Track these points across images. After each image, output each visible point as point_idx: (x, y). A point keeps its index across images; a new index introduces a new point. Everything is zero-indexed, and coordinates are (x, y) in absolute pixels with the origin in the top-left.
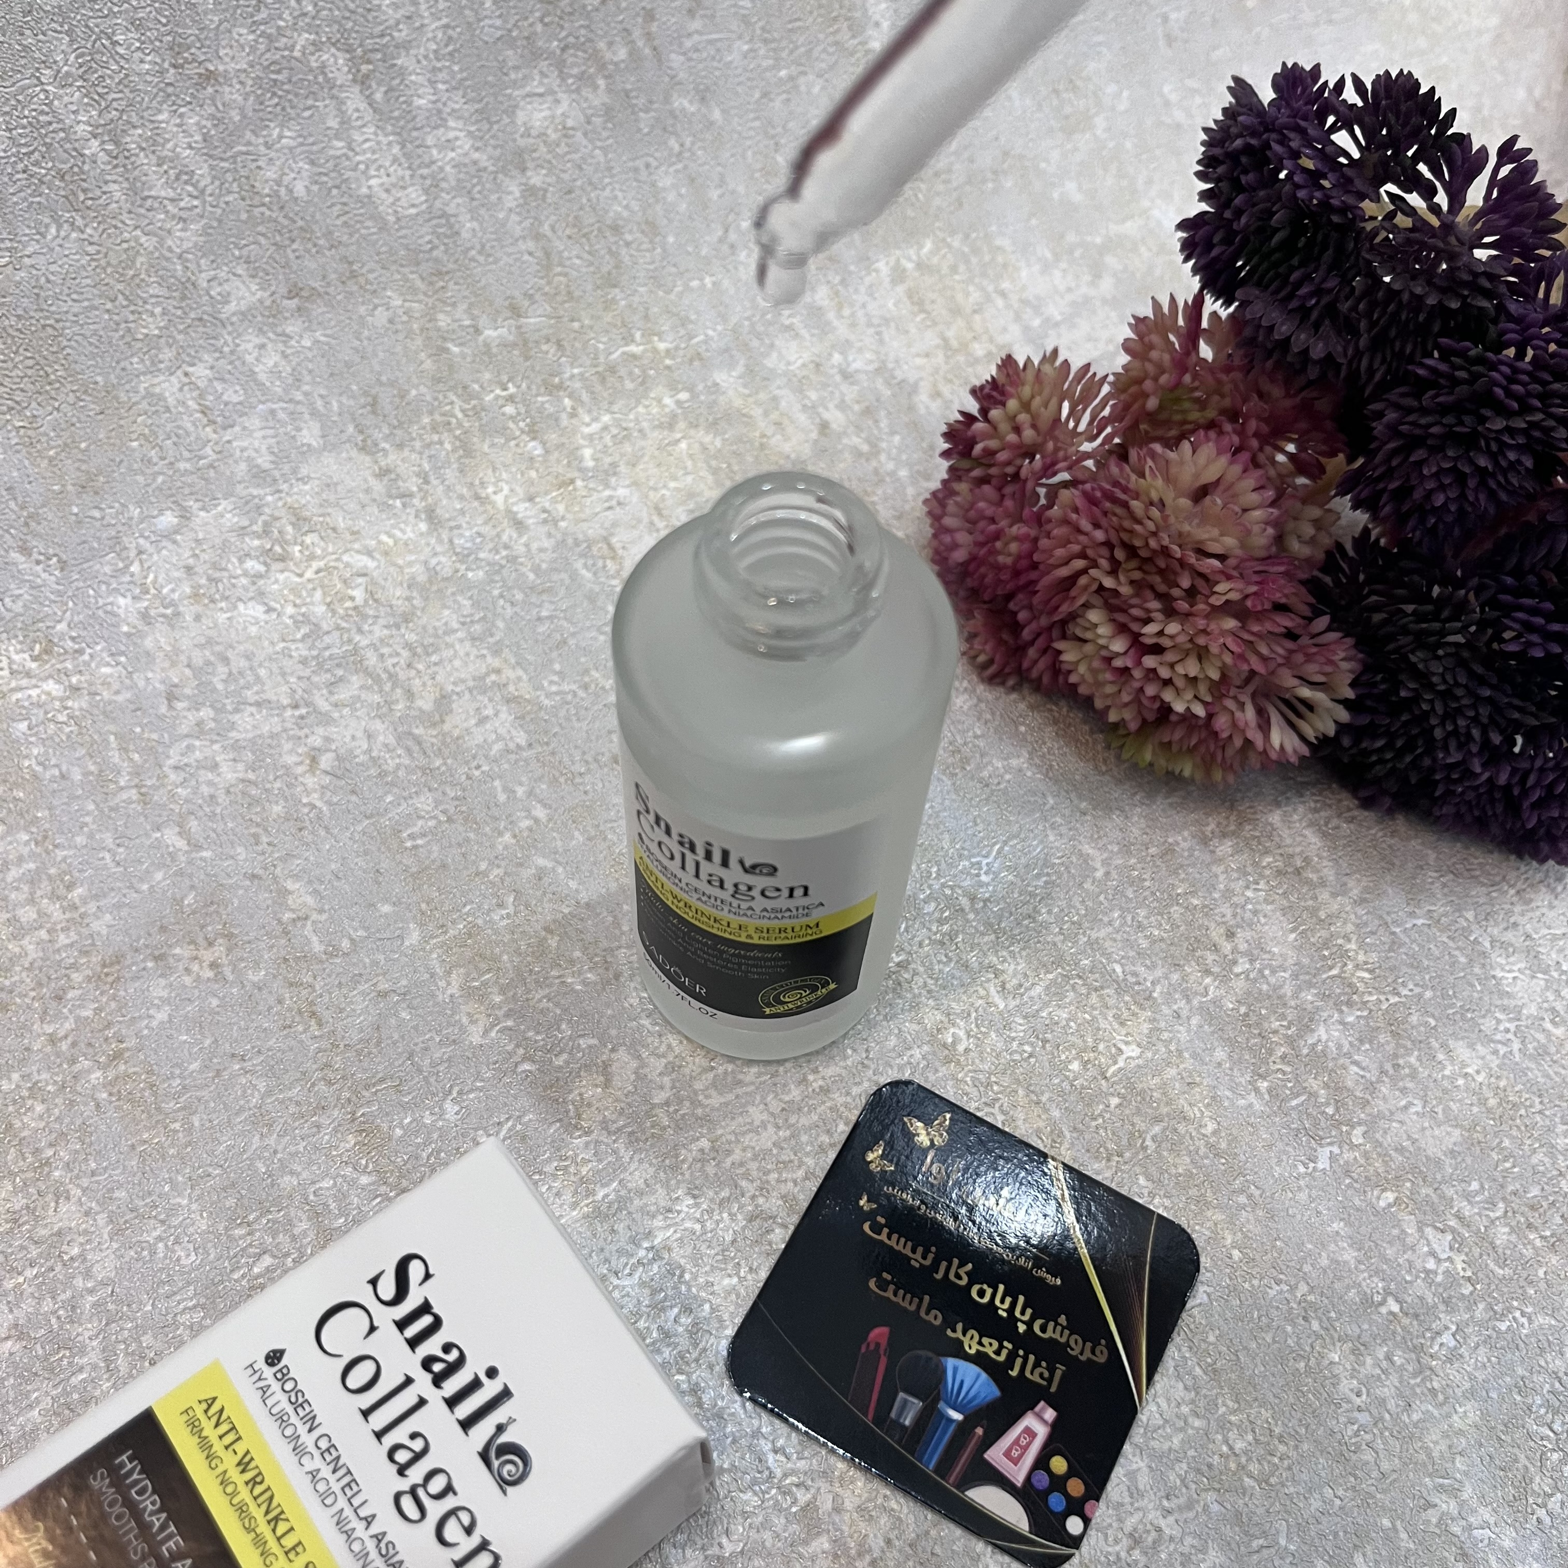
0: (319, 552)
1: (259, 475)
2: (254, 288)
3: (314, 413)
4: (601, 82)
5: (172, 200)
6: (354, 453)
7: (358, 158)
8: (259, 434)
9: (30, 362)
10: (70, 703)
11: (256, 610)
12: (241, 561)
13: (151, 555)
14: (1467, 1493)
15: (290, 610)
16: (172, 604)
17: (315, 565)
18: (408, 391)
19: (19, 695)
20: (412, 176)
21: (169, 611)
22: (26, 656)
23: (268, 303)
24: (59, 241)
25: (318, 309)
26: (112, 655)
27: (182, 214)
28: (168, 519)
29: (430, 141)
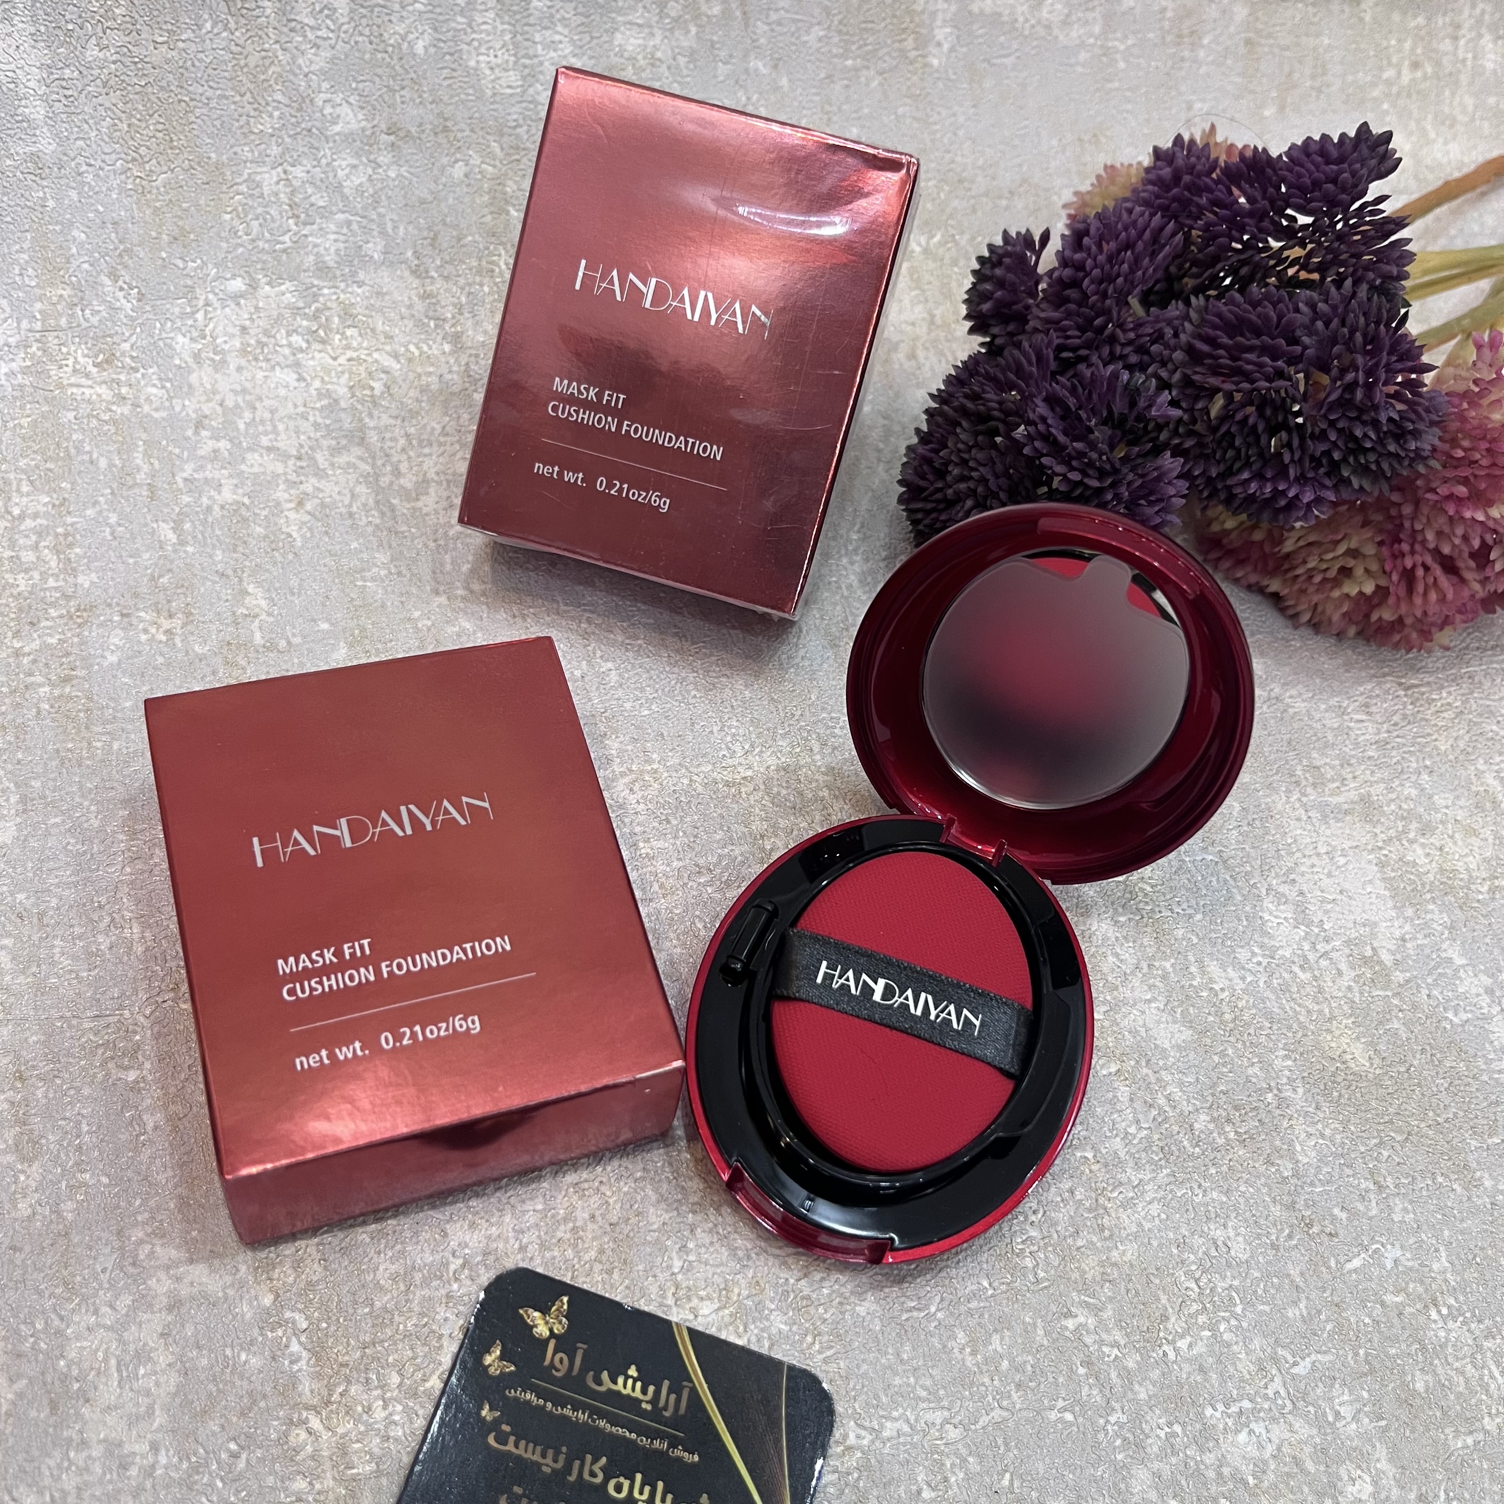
0: (355, 344)
1: (322, 269)
2: (361, 116)
3: (383, 233)
4: (693, 30)
5: (312, 28)
6: (407, 273)
7: (474, 36)
8: (332, 237)
9: (160, 127)
10: (114, 408)
11: (290, 377)
12: (289, 334)
13: (215, 309)
14: (1108, 1313)
15: (317, 384)
16: (223, 352)
17: (350, 354)
18: (466, 236)
19: (75, 390)
20: (515, 63)
21: (217, 358)
22: (90, 361)
23: (368, 133)
24: (210, 35)
25: (408, 149)
26: (160, 379)
27: (319, 41)
28: (237, 285)
29: (538, 37)
